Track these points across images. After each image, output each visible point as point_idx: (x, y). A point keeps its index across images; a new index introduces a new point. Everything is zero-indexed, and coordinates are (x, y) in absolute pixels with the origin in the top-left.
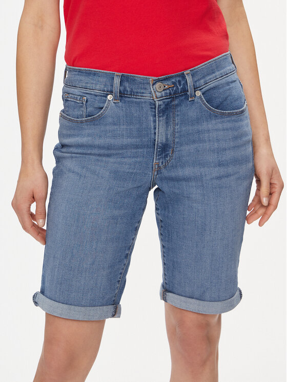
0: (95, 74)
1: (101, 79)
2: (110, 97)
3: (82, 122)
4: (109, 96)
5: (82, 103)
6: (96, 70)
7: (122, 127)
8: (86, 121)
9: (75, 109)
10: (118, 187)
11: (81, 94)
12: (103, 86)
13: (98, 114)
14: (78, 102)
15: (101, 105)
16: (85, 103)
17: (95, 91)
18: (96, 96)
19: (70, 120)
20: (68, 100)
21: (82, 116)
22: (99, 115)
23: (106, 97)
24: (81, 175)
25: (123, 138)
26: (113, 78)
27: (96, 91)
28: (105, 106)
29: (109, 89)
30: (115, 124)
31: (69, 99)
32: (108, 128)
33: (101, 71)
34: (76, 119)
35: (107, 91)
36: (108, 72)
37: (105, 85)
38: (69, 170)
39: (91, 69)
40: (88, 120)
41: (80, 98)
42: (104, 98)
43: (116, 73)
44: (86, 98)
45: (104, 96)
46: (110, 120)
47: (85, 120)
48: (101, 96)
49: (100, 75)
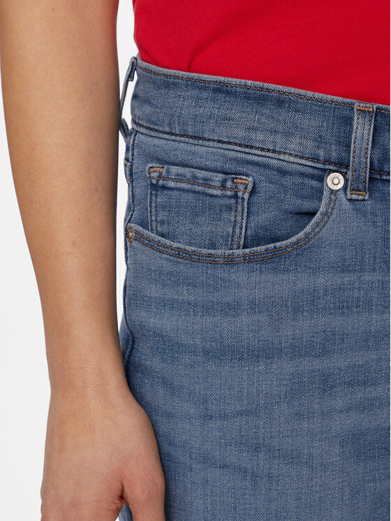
0: (280, 102)
1: (304, 121)
2: (335, 181)
3: (230, 261)
4: (332, 175)
5: (236, 196)
6: (287, 89)
7: (367, 277)
8: (248, 260)
9: (197, 215)
10: (374, 480)
11: (228, 166)
12: (310, 144)
13: (294, 239)
14: (215, 192)
15: (307, 205)
16: (246, 196)
17: (282, 157)
18: (283, 172)
19: (179, 253)
20: (164, 188)
21: (229, 241)
22: (298, 241)
23: (321, 179)
24: (255, 476)
25: (370, 311)
26: (348, 121)
27: (287, 158)
28: (322, 209)
29: (334, 155)
30: (344, 268)
31: (171, 184)
32: (321, 280)
33: (302, 92)
34: (205, 251)
35: (327, 161)
36: (330, 97)
37: (319, 140)
38: (206, 460)
39: (266, 85)
40: (254, 254)
41: (224, 181)
42: (314, 183)
43: (358, 105)
44: (250, 179)
45: (312, 177)
46: (333, 255)
47: (245, 255)
48: (303, 175)
49: (300, 106)
